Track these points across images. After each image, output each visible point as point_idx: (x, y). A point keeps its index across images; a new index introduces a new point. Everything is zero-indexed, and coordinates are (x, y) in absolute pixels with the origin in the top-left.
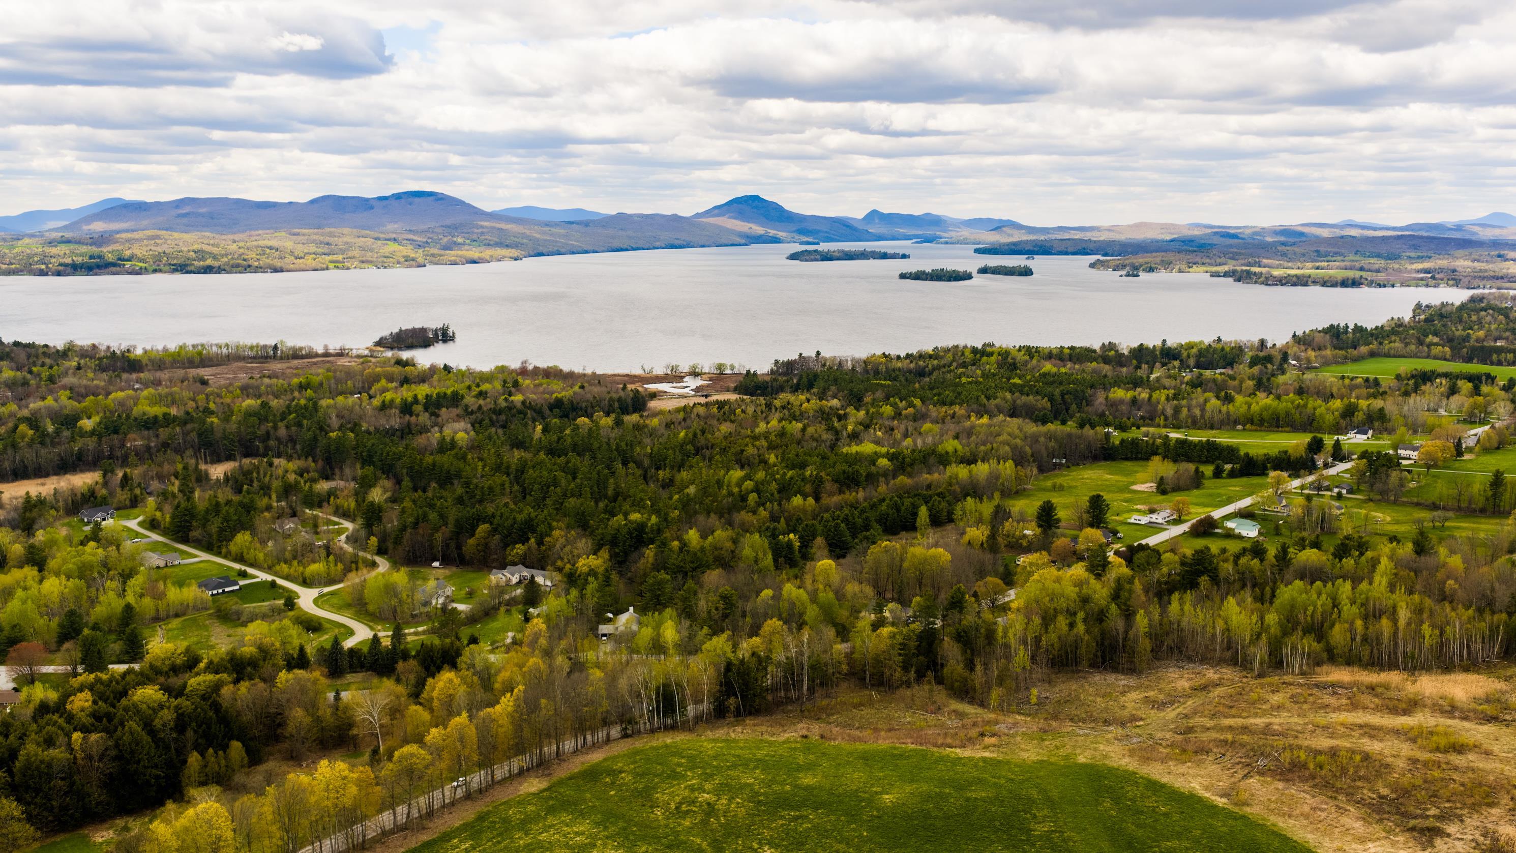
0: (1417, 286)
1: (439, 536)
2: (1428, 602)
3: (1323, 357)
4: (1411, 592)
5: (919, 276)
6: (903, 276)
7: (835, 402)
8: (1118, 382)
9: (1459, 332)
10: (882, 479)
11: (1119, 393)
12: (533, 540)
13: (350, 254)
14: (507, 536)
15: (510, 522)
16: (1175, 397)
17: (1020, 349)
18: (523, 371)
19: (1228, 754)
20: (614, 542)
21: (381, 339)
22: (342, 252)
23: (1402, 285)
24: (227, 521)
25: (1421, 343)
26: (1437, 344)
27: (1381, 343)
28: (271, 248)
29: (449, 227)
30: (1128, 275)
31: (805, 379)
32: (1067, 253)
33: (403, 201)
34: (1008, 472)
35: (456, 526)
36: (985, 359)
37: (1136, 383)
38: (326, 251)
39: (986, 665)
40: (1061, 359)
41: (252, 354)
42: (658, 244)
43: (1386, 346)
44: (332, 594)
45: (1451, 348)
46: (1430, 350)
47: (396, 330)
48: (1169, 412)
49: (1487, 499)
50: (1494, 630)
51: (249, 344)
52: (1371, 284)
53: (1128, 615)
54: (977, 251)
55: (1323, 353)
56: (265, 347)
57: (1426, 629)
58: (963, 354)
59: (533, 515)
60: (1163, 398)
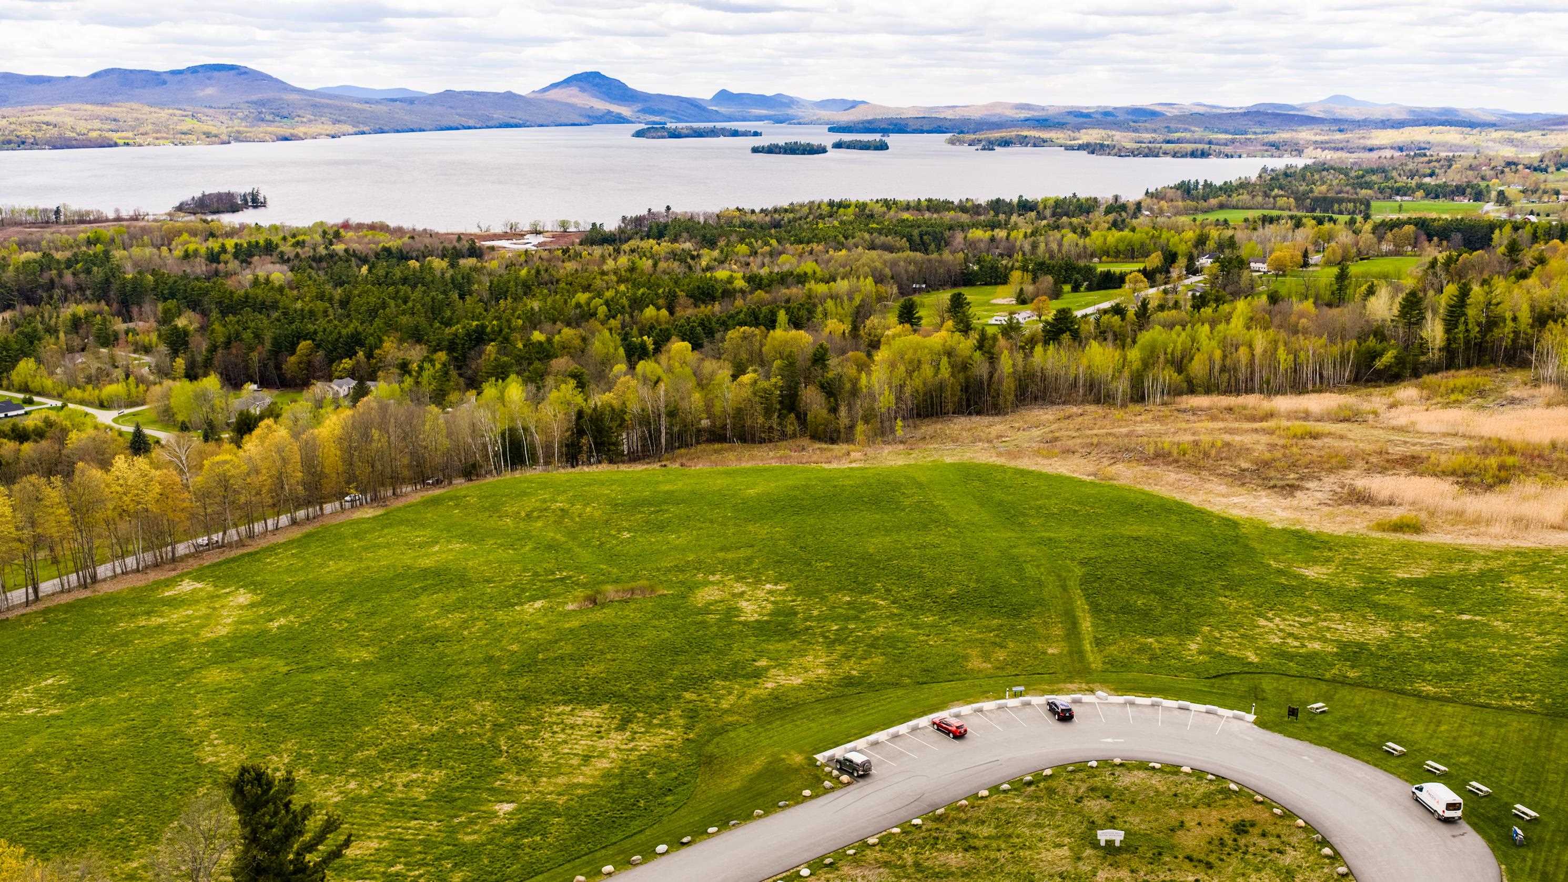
0: (1263, 157)
1: (255, 356)
2: (1283, 335)
3: (1176, 207)
4: (1266, 328)
5: (772, 150)
6: (755, 150)
7: (688, 245)
8: (975, 225)
9: (1303, 188)
10: (739, 295)
11: (978, 234)
12: (361, 353)
13: (142, 130)
14: (331, 351)
15: (335, 335)
16: (1033, 234)
17: (877, 201)
18: (346, 226)
19: (1094, 453)
20: (451, 347)
21: (181, 204)
22: (133, 128)
23: (1248, 156)
24: (7, 351)
25: (1266, 195)
26: (1282, 196)
27: (1230, 196)
28: (48, 124)
29: (255, 103)
30: (983, 149)
31: (655, 230)
32: (922, 132)
33: (200, 75)
34: (869, 288)
35: (273, 345)
36: (842, 210)
37: (993, 226)
38: (113, 128)
39: (850, 407)
40: (919, 210)
41: (30, 219)
42: (490, 124)
43: (1235, 198)
44: (134, 415)
45: (1295, 199)
46: (1275, 202)
47: (198, 195)
48: (1027, 247)
49: (1333, 293)
50: (1344, 357)
51: (26, 209)
52: (1219, 154)
53: (993, 359)
54: (830, 130)
55: (1175, 203)
56: (45, 211)
57: (1282, 354)
58: (819, 207)
59: (360, 329)
60: (1021, 236)
